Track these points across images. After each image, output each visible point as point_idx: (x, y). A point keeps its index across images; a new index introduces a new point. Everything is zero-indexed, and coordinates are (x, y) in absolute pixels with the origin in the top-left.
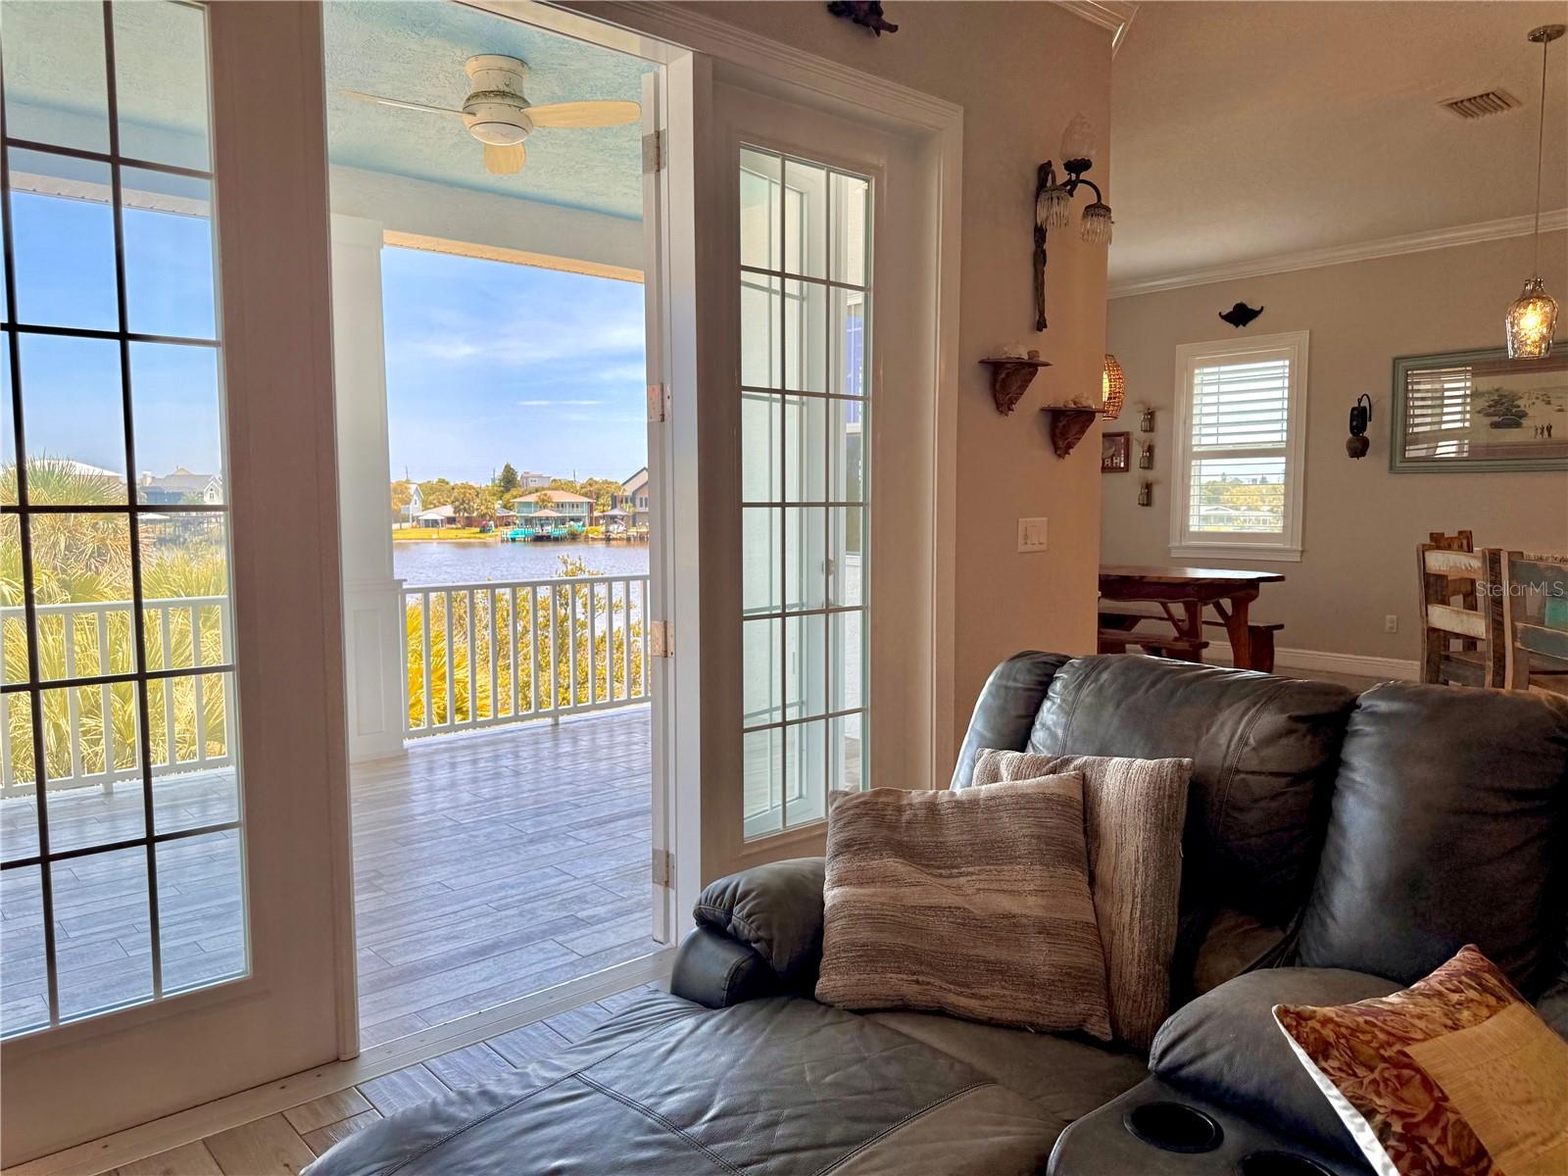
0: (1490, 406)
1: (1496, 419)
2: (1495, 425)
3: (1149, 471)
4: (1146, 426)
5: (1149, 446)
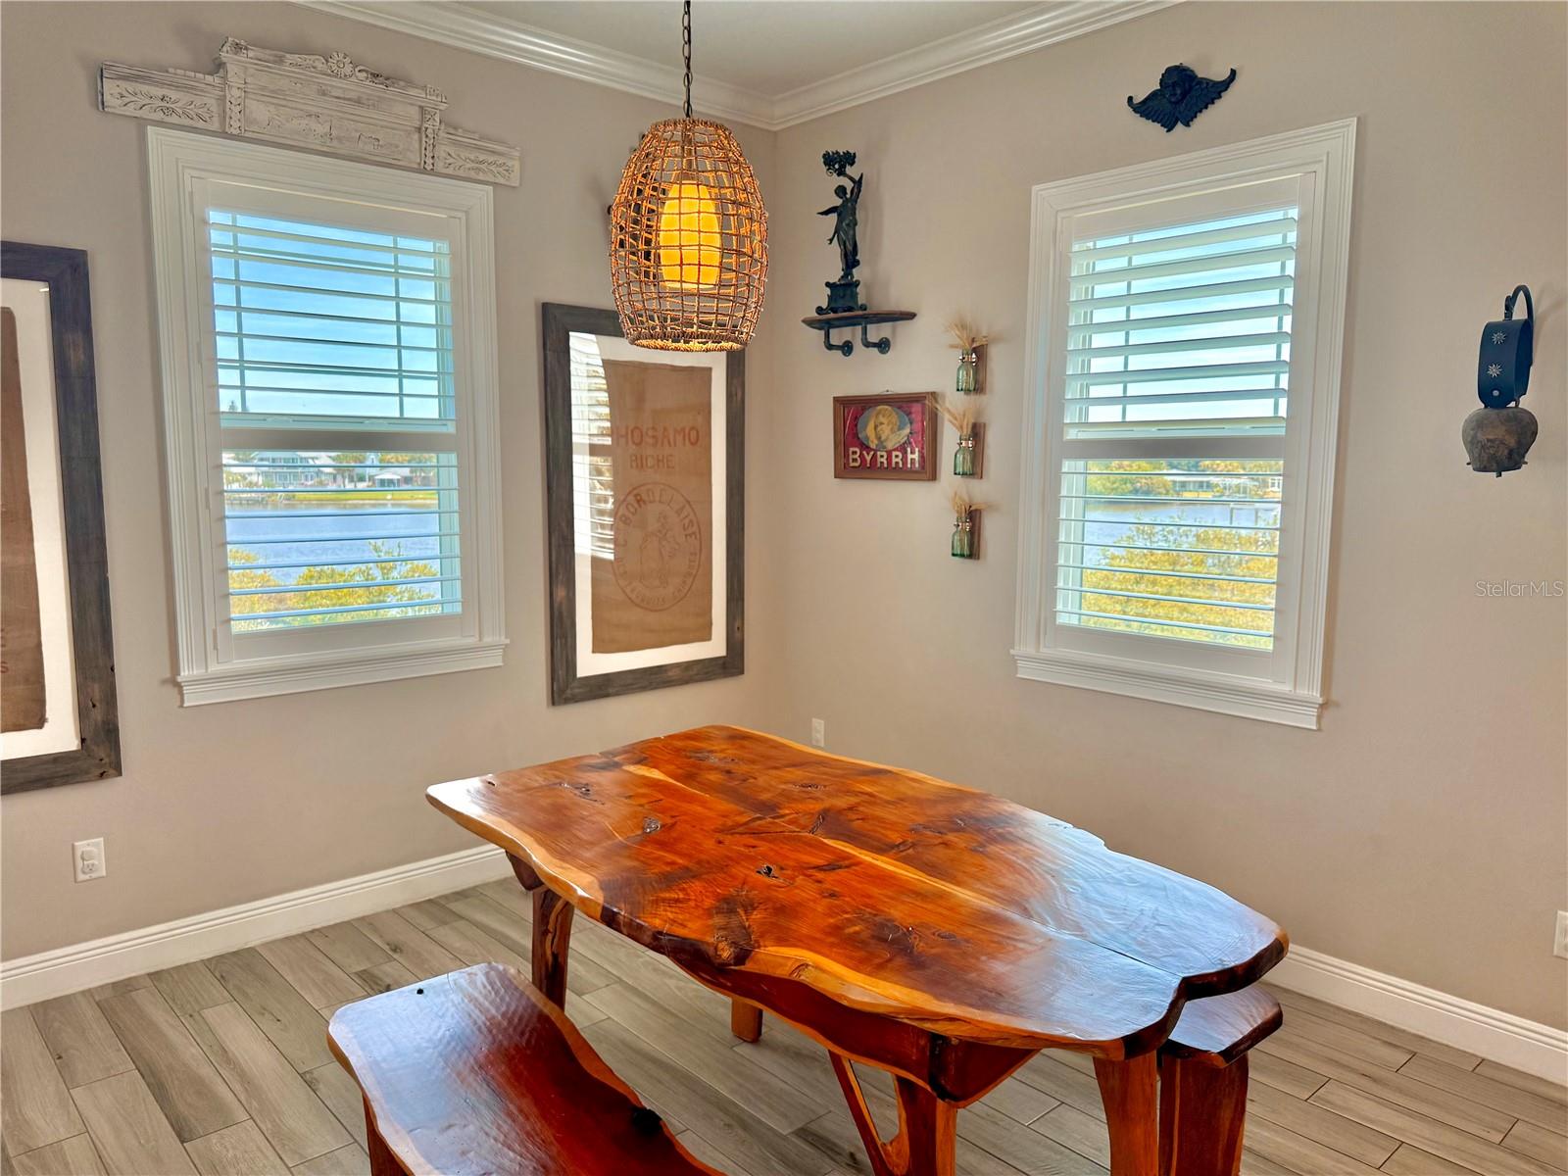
3: (974, 483)
4: (965, 377)
5: (975, 426)
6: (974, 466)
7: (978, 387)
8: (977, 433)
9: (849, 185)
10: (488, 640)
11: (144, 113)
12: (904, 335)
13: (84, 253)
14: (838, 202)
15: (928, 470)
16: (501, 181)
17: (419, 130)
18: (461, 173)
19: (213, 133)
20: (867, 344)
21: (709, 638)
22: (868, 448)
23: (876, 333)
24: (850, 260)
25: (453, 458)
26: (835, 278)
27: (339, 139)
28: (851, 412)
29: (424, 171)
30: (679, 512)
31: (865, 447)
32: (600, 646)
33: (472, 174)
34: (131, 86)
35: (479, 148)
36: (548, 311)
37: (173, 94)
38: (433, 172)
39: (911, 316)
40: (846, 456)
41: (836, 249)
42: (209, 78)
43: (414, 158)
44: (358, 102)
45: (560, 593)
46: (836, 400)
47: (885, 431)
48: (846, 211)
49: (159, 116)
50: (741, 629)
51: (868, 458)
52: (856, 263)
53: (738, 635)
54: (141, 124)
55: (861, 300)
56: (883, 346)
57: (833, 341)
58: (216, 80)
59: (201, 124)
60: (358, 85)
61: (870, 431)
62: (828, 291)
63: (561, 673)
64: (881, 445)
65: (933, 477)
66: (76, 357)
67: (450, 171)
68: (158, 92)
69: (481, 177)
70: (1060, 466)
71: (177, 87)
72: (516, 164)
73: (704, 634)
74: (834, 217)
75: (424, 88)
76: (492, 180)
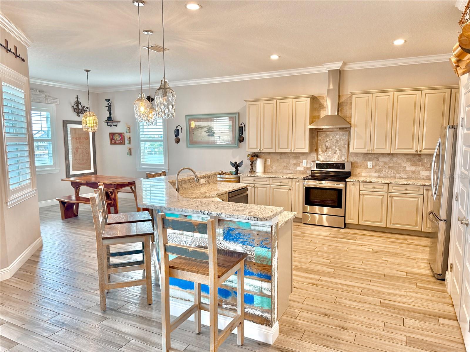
0: (207, 130)
1: (209, 134)
2: (209, 135)
3: (130, 145)
4: (128, 131)
5: (129, 137)
6: (130, 143)
7: (129, 132)
8: (130, 138)
9: (109, 103)
10: (57, 169)
12: (119, 124)
14: (108, 106)
15: (124, 143)
16: (57, 103)
17: (45, 98)
18: (51, 103)
20: (113, 126)
21: (91, 169)
22: (115, 140)
23: (115, 124)
24: (110, 114)
25: (51, 143)
26: (108, 116)
27: (35, 100)
28: (112, 135)
29: (46, 103)
30: (85, 150)
31: (114, 140)
32: (74, 170)
33: (52, 103)
35: (53, 99)
36: (64, 121)
39: (120, 122)
40: (112, 141)
41: (108, 112)
43: (45, 101)
44: (37, 95)
45: (67, 162)
46: (109, 133)
47: (117, 138)
48: (109, 107)
50: (96, 168)
51: (115, 142)
52: (111, 114)
53: (96, 169)
55: (112, 120)
56: (116, 126)
57: (108, 125)
60: (37, 93)
61: (115, 138)
62: (107, 118)
63: (68, 174)
64: (117, 140)
65: (124, 144)
67: (49, 103)
69: (54, 103)
70: (140, 143)
72: (59, 101)
73: (90, 169)
74: (107, 107)
75: (46, 92)
76: (55, 103)
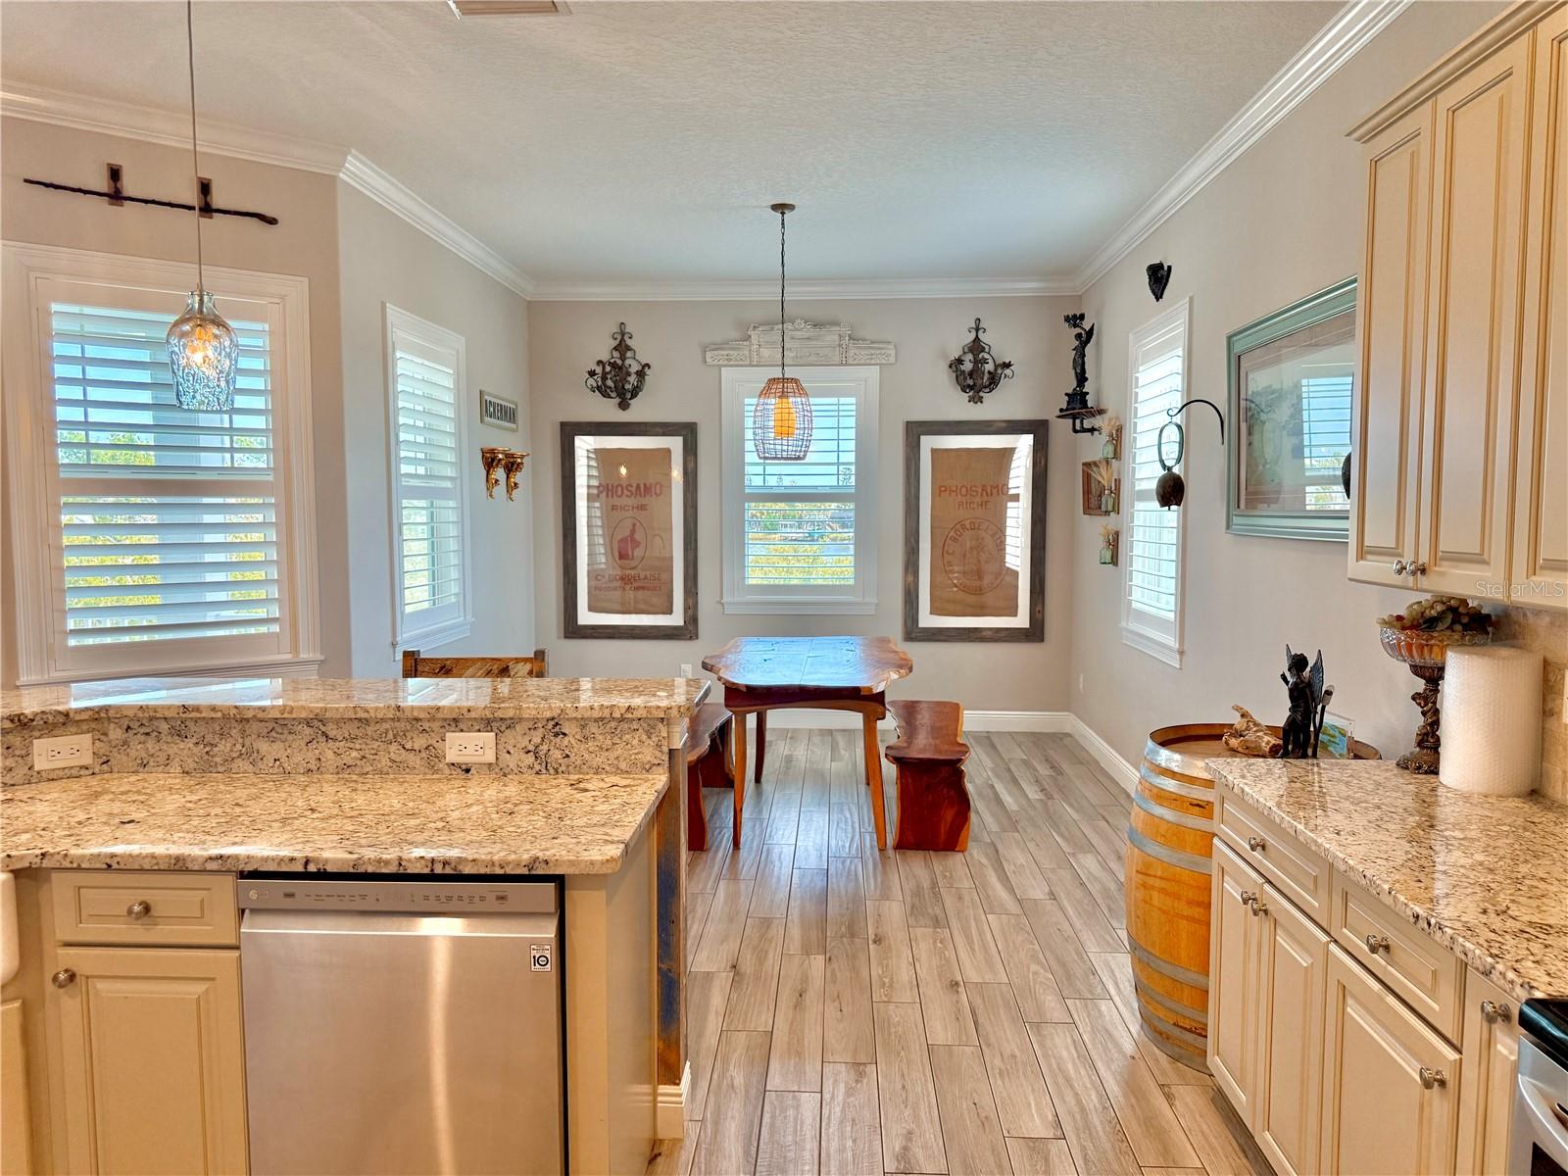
9: (1082, 334)
11: (721, 362)
12: (1099, 424)
13: (695, 424)
14: (1077, 343)
16: (882, 361)
17: (838, 345)
18: (862, 362)
19: (746, 366)
21: (1016, 615)
23: (1091, 422)
25: (853, 506)
27: (801, 357)
29: (842, 364)
30: (993, 536)
31: (1092, 494)
32: (936, 611)
33: (868, 362)
34: (715, 353)
35: (869, 348)
36: (910, 425)
37: (731, 352)
38: (846, 365)
39: (1104, 412)
40: (1087, 500)
41: (1072, 373)
42: (745, 343)
43: (837, 360)
44: (809, 339)
45: (912, 579)
46: (1081, 465)
48: (1081, 349)
49: (726, 363)
50: (1042, 612)
52: (1085, 380)
54: (720, 366)
57: (1076, 427)
58: (748, 343)
59: (742, 363)
62: (1067, 398)
63: (909, 624)
66: (691, 466)
67: (855, 362)
68: (726, 353)
69: (873, 362)
70: (1134, 505)
71: (732, 349)
72: (893, 352)
73: (1013, 612)
74: (1075, 351)
75: (841, 325)
76: (879, 362)
